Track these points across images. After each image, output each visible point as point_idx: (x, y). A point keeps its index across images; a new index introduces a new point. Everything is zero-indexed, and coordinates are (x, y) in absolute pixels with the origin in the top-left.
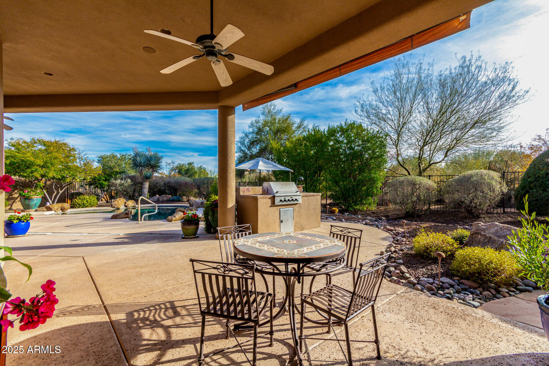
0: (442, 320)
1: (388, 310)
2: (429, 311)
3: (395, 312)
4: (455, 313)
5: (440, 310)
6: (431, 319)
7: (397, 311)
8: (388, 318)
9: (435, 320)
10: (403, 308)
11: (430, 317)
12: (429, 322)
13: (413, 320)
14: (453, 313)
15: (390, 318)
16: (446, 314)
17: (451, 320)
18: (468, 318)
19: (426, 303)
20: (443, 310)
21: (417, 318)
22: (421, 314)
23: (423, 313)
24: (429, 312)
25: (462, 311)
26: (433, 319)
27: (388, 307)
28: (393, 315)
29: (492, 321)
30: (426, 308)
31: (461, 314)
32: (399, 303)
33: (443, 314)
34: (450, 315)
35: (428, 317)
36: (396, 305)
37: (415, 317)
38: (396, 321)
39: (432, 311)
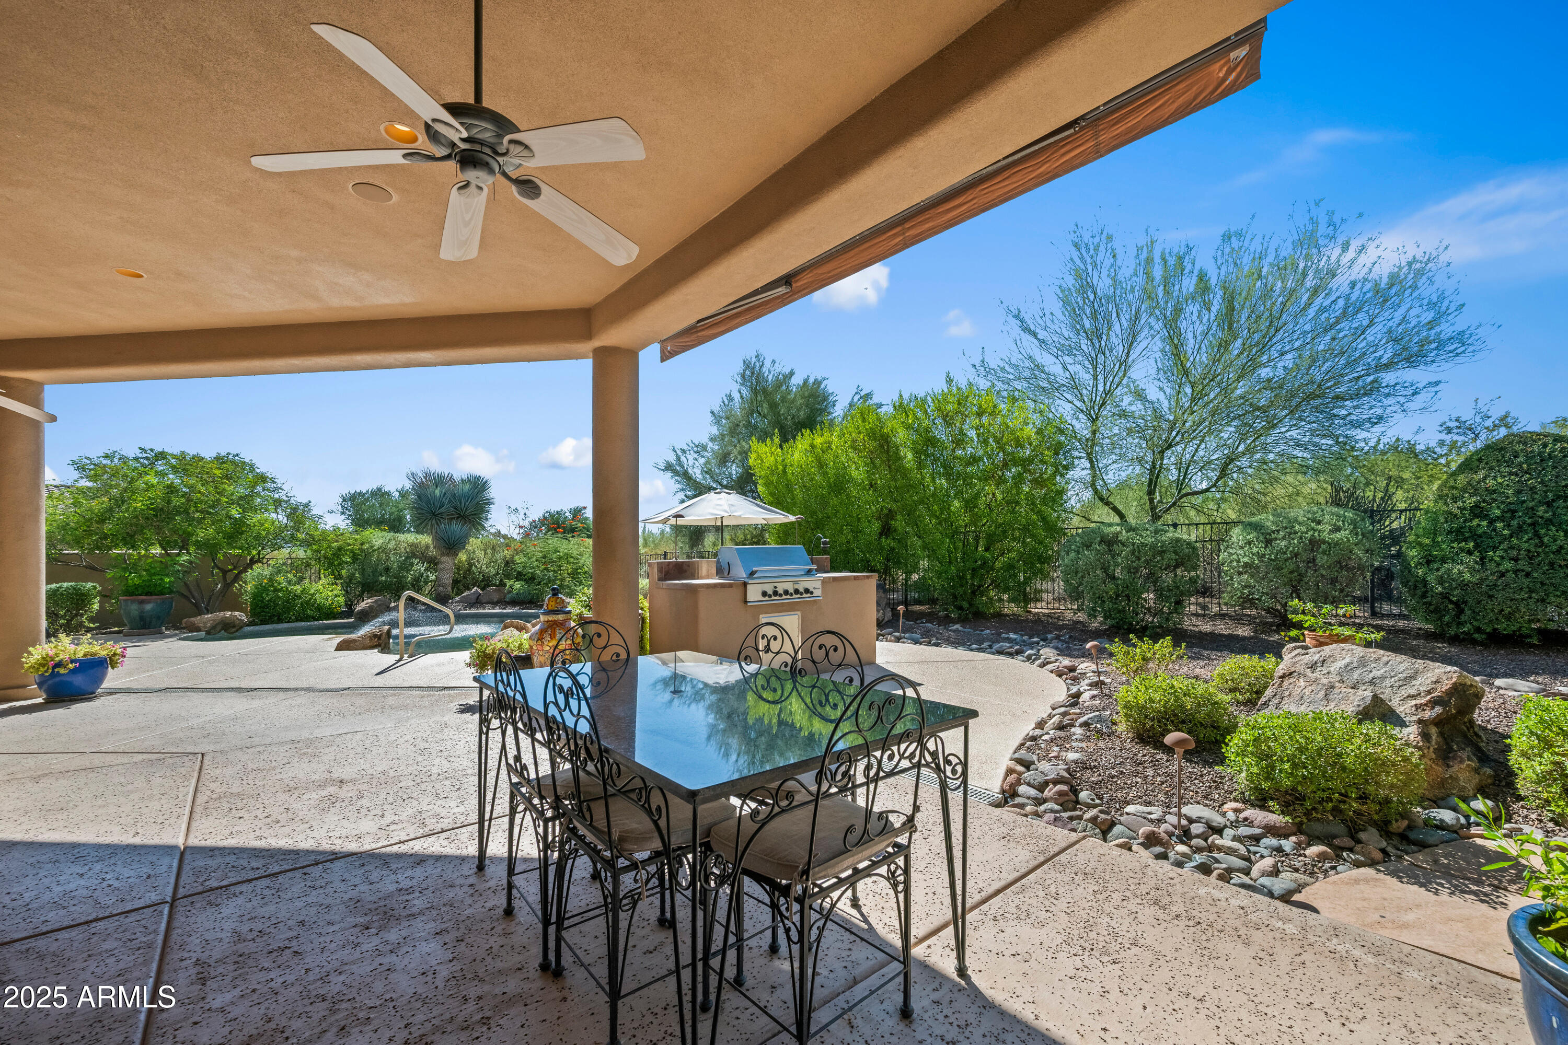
0: (1178, 946)
1: (1014, 911)
2: (1139, 915)
3: (1033, 916)
4: (1219, 921)
5: (1174, 908)
6: (1142, 942)
7: (1043, 915)
8: (1008, 940)
9: (1156, 944)
10: (1062, 904)
11: (1139, 934)
12: (1135, 950)
13: (1087, 945)
14: (1212, 918)
15: (1014, 940)
16: (1191, 923)
17: (1205, 944)
18: (1257, 936)
19: (1132, 887)
20: (1182, 910)
21: (1101, 938)
22: (1113, 923)
23: (1120, 921)
24: (1141, 917)
25: (1242, 912)
26: (1149, 941)
27: (1017, 902)
28: (1025, 930)
29: (1332, 948)
30: (1132, 905)
31: (1238, 923)
32: (1052, 889)
33: (1183, 923)
34: (1204, 926)
35: (1132, 935)
36: (1041, 894)
37: (1093, 935)
38: (1033, 948)
39: (1148, 913)
